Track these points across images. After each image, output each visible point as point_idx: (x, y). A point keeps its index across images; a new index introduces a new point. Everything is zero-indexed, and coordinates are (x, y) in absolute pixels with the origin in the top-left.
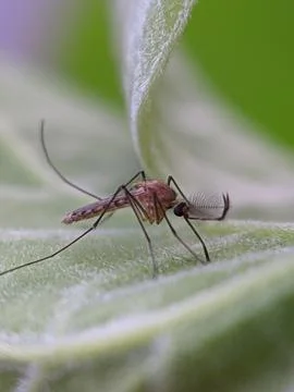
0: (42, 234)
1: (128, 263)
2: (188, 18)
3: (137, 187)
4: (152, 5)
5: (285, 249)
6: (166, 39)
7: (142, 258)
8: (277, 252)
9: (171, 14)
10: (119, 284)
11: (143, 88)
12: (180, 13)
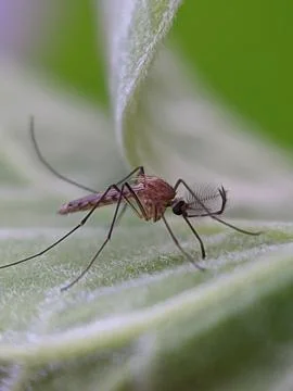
0: (29, 233)
1: (113, 262)
2: (173, 20)
3: (136, 183)
4: (137, 6)
5: (272, 248)
6: (150, 41)
7: (129, 258)
8: (263, 250)
9: (156, 16)
10: (104, 283)
11: (128, 90)
12: (165, 15)
